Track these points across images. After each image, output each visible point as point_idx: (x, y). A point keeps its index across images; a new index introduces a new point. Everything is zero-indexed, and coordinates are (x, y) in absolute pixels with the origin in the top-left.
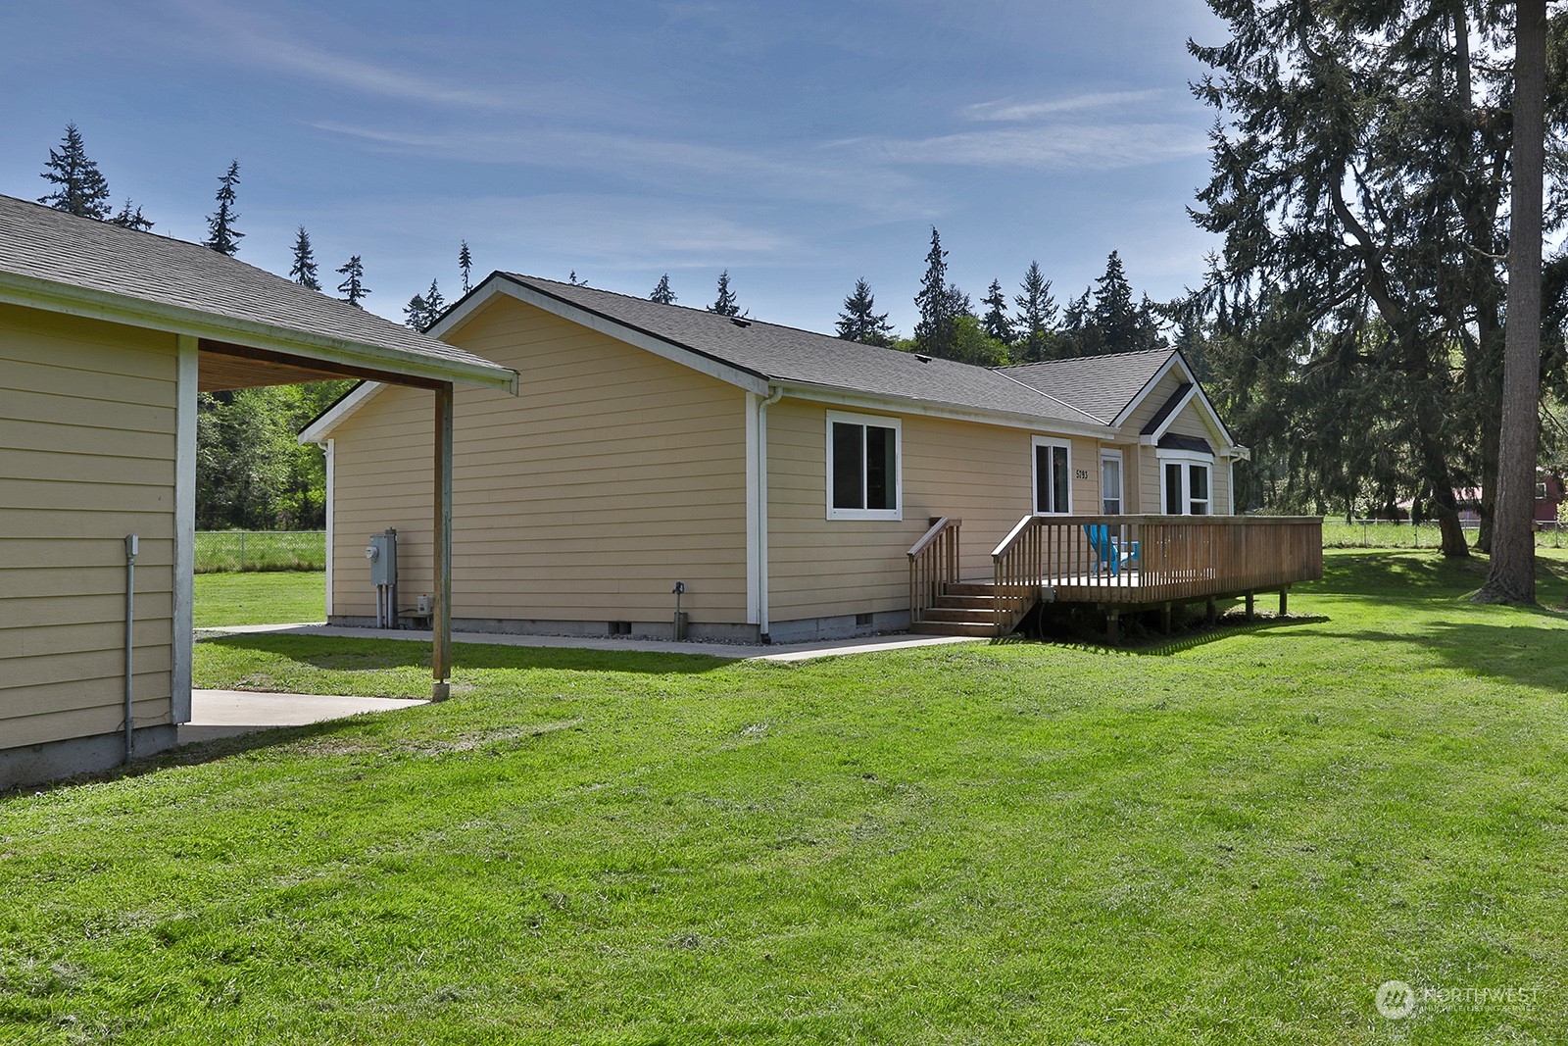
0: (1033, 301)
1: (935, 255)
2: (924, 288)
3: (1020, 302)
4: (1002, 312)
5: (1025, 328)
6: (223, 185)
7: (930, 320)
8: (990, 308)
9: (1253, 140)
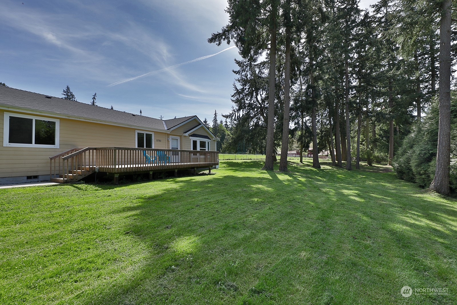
0: (231, 122)
1: (215, 114)
2: (214, 119)
3: (229, 122)
4: (227, 123)
5: (231, 126)
6: (93, 97)
7: (215, 124)
8: (225, 123)
9: (243, 88)
